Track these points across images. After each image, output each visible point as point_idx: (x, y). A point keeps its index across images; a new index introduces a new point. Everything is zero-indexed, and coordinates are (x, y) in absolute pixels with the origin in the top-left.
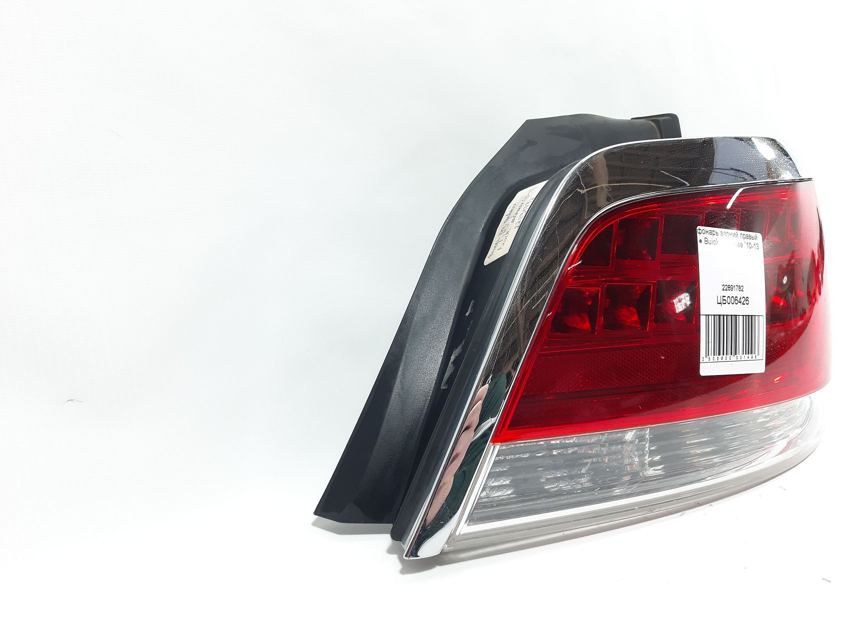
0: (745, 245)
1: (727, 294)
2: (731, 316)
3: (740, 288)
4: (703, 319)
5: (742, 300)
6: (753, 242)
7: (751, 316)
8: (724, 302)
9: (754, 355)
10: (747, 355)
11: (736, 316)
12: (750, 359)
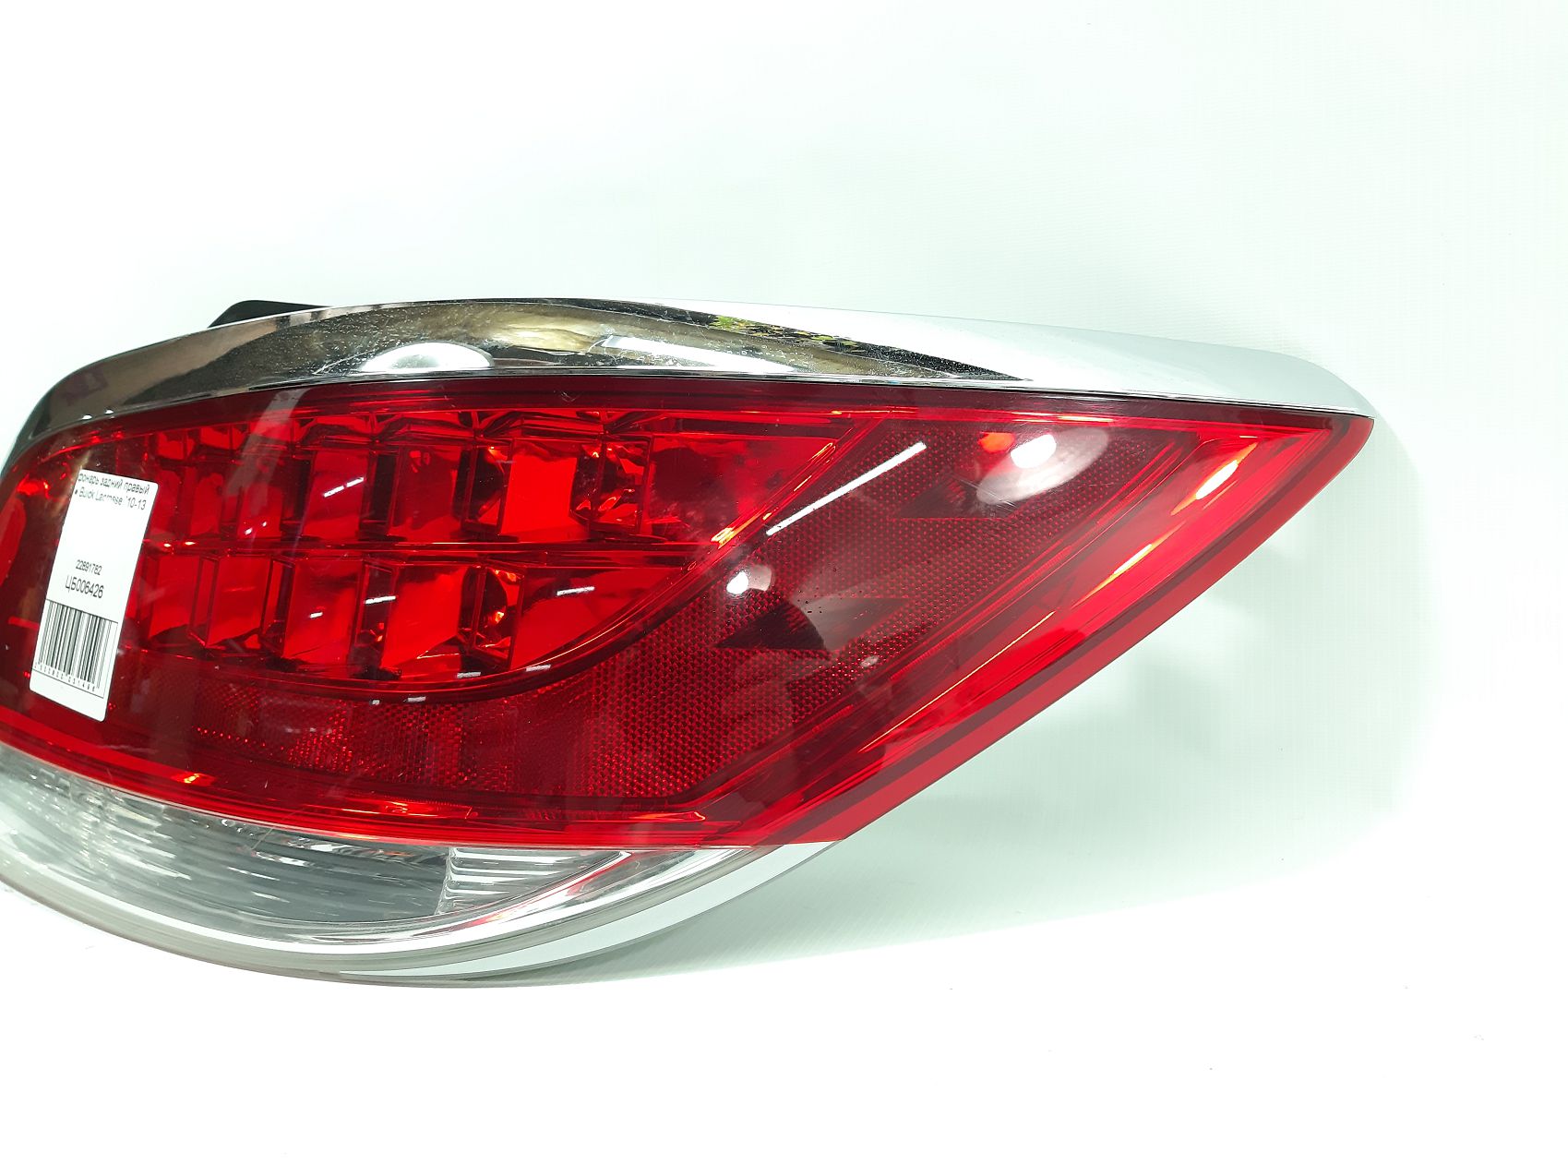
0: (125, 501)
1: (80, 575)
2: (76, 610)
3: (97, 569)
4: (47, 604)
5: (95, 589)
6: (138, 496)
7: (101, 618)
8: (73, 586)
9: (92, 686)
10: (82, 681)
11: (81, 612)
12: (85, 688)
